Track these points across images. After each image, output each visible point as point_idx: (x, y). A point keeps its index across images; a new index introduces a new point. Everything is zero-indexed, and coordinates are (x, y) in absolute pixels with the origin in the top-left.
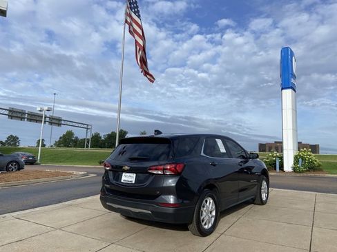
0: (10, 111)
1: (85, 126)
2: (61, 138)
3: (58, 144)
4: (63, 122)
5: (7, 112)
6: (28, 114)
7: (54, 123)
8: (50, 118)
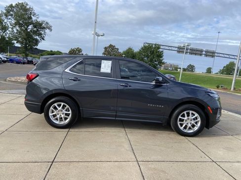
0: (178, 48)
2: (224, 67)
3: (222, 72)
4: (216, 54)
5: (176, 49)
6: (190, 49)
7: (208, 55)
8: (206, 51)
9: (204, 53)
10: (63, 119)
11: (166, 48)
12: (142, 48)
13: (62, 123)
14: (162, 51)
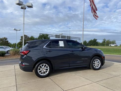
1: (78, 38)
4: (71, 38)
5: (55, 36)
8: (67, 37)
9: (66, 37)
10: (45, 72)
11: (51, 36)
12: (39, 36)
13: (45, 74)
14: (49, 37)
